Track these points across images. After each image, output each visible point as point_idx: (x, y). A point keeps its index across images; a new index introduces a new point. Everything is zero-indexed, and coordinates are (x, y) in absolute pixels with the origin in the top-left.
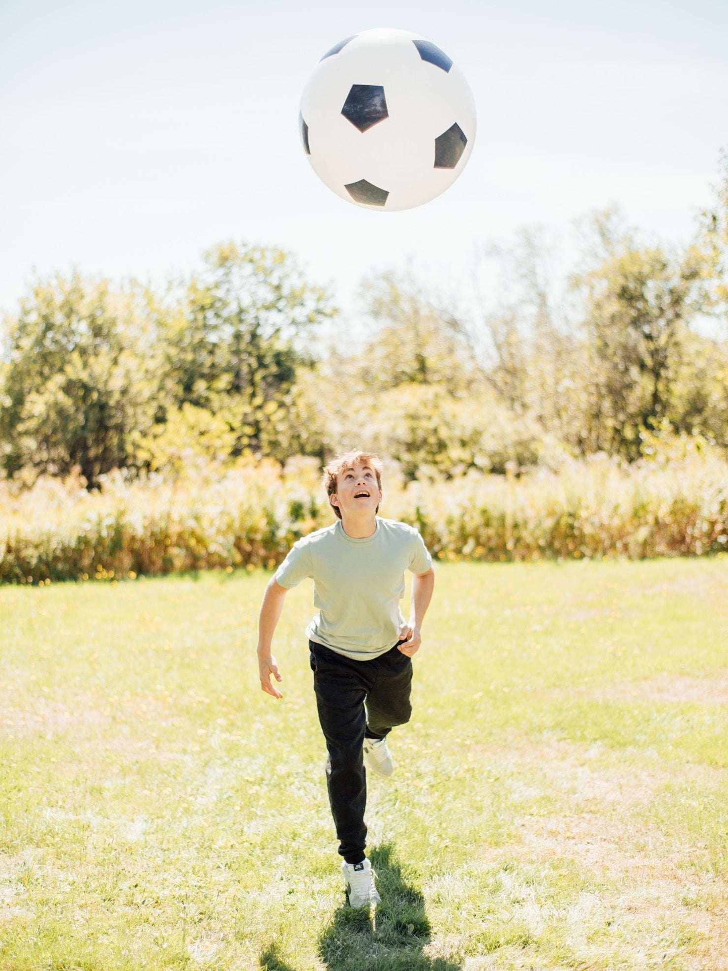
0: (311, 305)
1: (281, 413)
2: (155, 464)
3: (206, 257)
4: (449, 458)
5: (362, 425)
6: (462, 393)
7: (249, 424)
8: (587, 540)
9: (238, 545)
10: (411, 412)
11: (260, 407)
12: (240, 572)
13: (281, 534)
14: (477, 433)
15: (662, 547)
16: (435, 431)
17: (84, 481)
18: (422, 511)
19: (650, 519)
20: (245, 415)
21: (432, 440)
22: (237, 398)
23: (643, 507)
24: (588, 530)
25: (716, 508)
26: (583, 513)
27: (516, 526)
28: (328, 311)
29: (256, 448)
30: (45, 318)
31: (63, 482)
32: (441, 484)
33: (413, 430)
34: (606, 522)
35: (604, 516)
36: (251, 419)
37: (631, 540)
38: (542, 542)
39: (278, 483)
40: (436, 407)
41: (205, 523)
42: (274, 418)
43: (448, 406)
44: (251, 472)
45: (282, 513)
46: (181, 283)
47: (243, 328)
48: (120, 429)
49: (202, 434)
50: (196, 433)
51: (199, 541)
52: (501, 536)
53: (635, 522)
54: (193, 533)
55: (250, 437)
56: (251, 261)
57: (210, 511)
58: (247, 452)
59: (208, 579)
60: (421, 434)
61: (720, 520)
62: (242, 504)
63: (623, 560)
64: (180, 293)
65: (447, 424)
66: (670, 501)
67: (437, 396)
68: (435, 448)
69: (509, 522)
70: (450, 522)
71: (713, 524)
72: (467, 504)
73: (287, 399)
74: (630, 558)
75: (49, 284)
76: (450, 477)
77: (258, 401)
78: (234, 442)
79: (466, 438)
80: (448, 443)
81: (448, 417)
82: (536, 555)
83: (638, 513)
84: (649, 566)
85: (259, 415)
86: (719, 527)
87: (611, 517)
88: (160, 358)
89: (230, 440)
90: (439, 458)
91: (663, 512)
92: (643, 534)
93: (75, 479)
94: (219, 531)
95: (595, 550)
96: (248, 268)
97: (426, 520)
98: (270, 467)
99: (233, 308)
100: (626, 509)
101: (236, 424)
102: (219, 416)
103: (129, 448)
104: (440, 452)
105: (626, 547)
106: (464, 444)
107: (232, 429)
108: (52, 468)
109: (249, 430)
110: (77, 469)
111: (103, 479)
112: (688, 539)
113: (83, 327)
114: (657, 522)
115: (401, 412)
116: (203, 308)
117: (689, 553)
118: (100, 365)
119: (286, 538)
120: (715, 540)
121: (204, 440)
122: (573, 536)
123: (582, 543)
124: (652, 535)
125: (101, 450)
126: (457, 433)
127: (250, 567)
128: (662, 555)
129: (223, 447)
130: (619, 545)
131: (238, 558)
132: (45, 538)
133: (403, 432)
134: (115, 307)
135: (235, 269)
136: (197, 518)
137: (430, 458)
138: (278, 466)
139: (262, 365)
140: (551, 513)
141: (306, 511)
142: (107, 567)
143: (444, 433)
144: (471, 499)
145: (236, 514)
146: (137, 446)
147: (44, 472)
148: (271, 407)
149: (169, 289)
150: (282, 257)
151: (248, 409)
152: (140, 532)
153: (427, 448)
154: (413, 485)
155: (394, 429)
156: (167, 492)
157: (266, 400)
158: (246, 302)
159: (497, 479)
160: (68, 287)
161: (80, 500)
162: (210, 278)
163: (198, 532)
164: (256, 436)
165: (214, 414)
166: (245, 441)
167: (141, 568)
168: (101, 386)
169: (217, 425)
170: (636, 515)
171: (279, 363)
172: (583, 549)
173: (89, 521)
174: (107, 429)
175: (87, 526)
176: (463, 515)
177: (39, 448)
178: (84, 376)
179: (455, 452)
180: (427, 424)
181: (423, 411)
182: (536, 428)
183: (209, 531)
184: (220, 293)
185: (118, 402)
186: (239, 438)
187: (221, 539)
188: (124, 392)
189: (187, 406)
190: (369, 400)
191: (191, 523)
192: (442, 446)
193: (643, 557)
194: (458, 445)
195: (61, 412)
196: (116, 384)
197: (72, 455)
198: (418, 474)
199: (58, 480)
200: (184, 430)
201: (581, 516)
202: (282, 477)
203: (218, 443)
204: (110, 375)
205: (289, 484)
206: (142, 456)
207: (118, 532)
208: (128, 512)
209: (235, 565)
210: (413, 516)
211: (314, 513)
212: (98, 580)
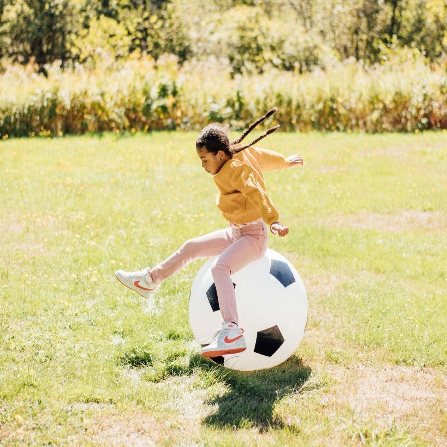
1: (160, 23)
2: (82, 57)
4: (263, 58)
5: (212, 33)
6: (275, 13)
7: (141, 31)
8: (342, 118)
9: (127, 115)
10: (242, 24)
11: (147, 19)
12: (127, 133)
13: (154, 107)
14: (281, 42)
15: (386, 125)
16: (255, 39)
17: (37, 67)
18: (241, 94)
19: (381, 106)
20: (139, 24)
21: (254, 45)
22: (134, 11)
23: (377, 97)
24: (342, 111)
25: (421, 99)
26: (340, 100)
27: (298, 107)
29: (142, 48)
31: (25, 69)
32: (256, 78)
33: (242, 38)
34: (354, 106)
35: (353, 103)
36: (141, 27)
37: (368, 119)
38: (313, 119)
39: (153, 72)
40: (257, 22)
41: (107, 98)
42: (156, 26)
43: (264, 22)
44: (137, 64)
45: (154, 92)
48: (62, 31)
49: (111, 36)
50: (107, 35)
51: (103, 110)
52: (288, 114)
53: (371, 107)
54: (99, 105)
55: (140, 40)
57: (111, 89)
58: (138, 50)
59: (108, 137)
60: (246, 40)
61: (423, 107)
62: (130, 86)
63: (362, 133)
65: (263, 34)
66: (393, 93)
67: (257, 14)
68: (255, 51)
69: (294, 104)
70: (258, 102)
71: (418, 110)
72: (268, 91)
73: (163, 13)
74: (367, 131)
76: (261, 72)
77: (146, 14)
78: (130, 43)
79: (274, 45)
80: (263, 48)
81: (264, 30)
82: (309, 127)
83: (374, 100)
84: (377, 137)
85: (146, 24)
86: (422, 112)
87: (357, 103)
89: (128, 40)
90: (257, 58)
91: (388, 101)
92: (375, 115)
93: (32, 66)
94: (115, 104)
95: (346, 126)
97: (243, 101)
98: (147, 61)
100: (366, 97)
101: (132, 29)
102: (122, 24)
103: (68, 46)
104: (257, 54)
105: (365, 124)
106: (273, 49)
107: (129, 34)
108: (21, 58)
109: (140, 35)
110: (33, 59)
111: (47, 67)
112: (403, 120)
114: (385, 107)
115: (235, 25)
117: (404, 130)
119: (156, 111)
120: (420, 121)
121: (113, 41)
122: (334, 115)
123: (339, 120)
124: (381, 116)
125: (50, 47)
126: (269, 41)
127: (133, 130)
128: (386, 130)
129: (124, 46)
130: (361, 122)
131: (127, 123)
132: (9, 106)
133: (235, 39)
136: (102, 95)
137: (251, 57)
138: (153, 60)
140: (319, 100)
141: (170, 92)
142: (47, 127)
143: (261, 41)
144: (271, 88)
145: (126, 92)
146: (73, 44)
147: (16, 60)
148: (154, 19)
151: (140, 20)
152: (68, 104)
153: (250, 51)
154: (237, 76)
155: (230, 37)
156: (84, 75)
157: (151, 14)
159: (289, 74)
161: (34, 81)
163: (102, 104)
164: (144, 39)
165: (119, 22)
166: (137, 42)
167: (68, 130)
169: (120, 30)
170: (372, 103)
172: (339, 124)
173: (36, 95)
174: (55, 32)
175: (35, 98)
176: (266, 98)
177: (12, 45)
179: (267, 54)
180: (250, 34)
181: (249, 25)
182: (318, 39)
183: (109, 105)
185: (61, 13)
186: (133, 40)
187: (117, 110)
188: (65, 5)
189: (102, 17)
190: (217, 16)
191: (99, 98)
192: (259, 50)
193: (375, 132)
194: (269, 49)
195: (26, 19)
197: (33, 49)
198: (243, 69)
199: (22, 66)
200: (100, 33)
201: (338, 101)
202: (156, 68)
203: (120, 43)
205: (160, 73)
206: (74, 51)
207: (54, 103)
208: (61, 90)
209: (124, 128)
210: (235, 98)
211: (175, 93)
212: (40, 136)
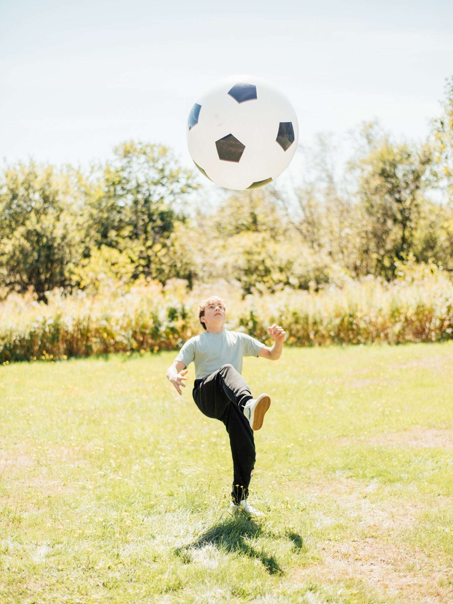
0: (183, 181)
1: (164, 251)
2: (83, 284)
3: (116, 151)
4: (272, 279)
5: (216, 258)
6: (280, 238)
7: (144, 258)
8: (361, 332)
9: (134, 336)
10: (248, 249)
11: (150, 247)
12: (136, 354)
13: (162, 329)
14: (290, 263)
15: (409, 337)
16: (263, 261)
17: (36, 295)
18: (254, 314)
19: (402, 318)
20: (141, 252)
21: (261, 268)
22: (136, 241)
23: (397, 310)
24: (362, 325)
25: (444, 310)
26: (359, 315)
27: (315, 323)
28: (194, 185)
29: (147, 274)
30: (12, 190)
31: (23, 297)
32: (267, 297)
33: (249, 261)
34: (373, 320)
35: (372, 316)
36: (145, 255)
37: (389, 331)
38: (332, 334)
39: (161, 296)
40: (264, 246)
41: (113, 323)
42: (159, 254)
43: (271, 246)
44: (143, 289)
45: (163, 316)
46: (100, 167)
47: (140, 197)
48: (61, 262)
49: (113, 264)
50: (109, 264)
51: (110, 334)
52: (306, 330)
53: (393, 320)
54: (105, 329)
55: (143, 266)
56: (145, 153)
57: (117, 314)
58: (142, 276)
59: (115, 359)
60: (254, 264)
61: (448, 318)
62: (136, 310)
63: (385, 344)
64: (100, 174)
65: (271, 257)
66: (415, 306)
67: (264, 239)
68: (263, 273)
69: (311, 321)
70: (272, 320)
71: (443, 320)
72: (283, 309)
73: (168, 242)
74: (389, 343)
75: (15, 169)
76: (273, 292)
77: (149, 243)
78: (133, 270)
79: (283, 266)
80: (271, 269)
81: (271, 253)
82: (328, 341)
83: (395, 314)
84: (401, 348)
85: (150, 252)
86: (446, 323)
87: (377, 317)
88: (86, 216)
89: (131, 268)
90: (265, 279)
91: (411, 313)
92: (398, 328)
93: (31, 294)
94: (122, 328)
95: (367, 339)
96: (143, 158)
97: (257, 320)
98: (155, 286)
99: (133, 184)
100: (386, 311)
101: (135, 258)
102: (124, 253)
103: (67, 274)
104: (266, 275)
105: (386, 336)
106: (281, 270)
107: (132, 262)
108: (18, 287)
109: (143, 262)
110: (31, 288)
111: (47, 294)
112: (427, 331)
113: (37, 196)
114: (406, 320)
115: (241, 250)
116: (114, 184)
117: (427, 340)
118: (48, 221)
119: (165, 332)
120: (445, 331)
121: (114, 268)
122: (353, 330)
123: (358, 334)
124: (403, 329)
125: (48, 276)
126: (277, 263)
127: (142, 351)
128: (410, 341)
129: (127, 273)
130: (382, 335)
131: (135, 345)
132: (8, 333)
133: (242, 263)
134: (57, 183)
135: (134, 159)
136: (107, 320)
137: (260, 279)
138: (160, 285)
139: (151, 220)
140: (337, 316)
141: (178, 314)
142: (49, 352)
143: (268, 263)
144: (286, 306)
145: (133, 317)
146: (71, 273)
147: (12, 289)
148: (158, 247)
149: (92, 172)
150: (164, 151)
151: (143, 248)
152: (71, 329)
153: (258, 273)
154: (249, 297)
155: (236, 261)
156: (88, 303)
157: (154, 243)
158: (142, 180)
159: (304, 292)
160: (27, 171)
161: (34, 308)
162: (119, 165)
163: (109, 328)
164: (148, 266)
165: (121, 251)
166: (141, 269)
167: (72, 353)
168: (48, 234)
169: (123, 259)
170: (393, 316)
171: (162, 219)
172: (359, 338)
173: (37, 322)
174: (52, 262)
175: (36, 325)
176: (281, 316)
177: (9, 275)
178: (38, 228)
179: (276, 275)
180: (257, 258)
181: (255, 249)
182: (327, 260)
183: (115, 328)
184: (125, 174)
185: (59, 244)
186: (137, 267)
187: (123, 333)
188: (64, 238)
189: (103, 247)
190: (221, 242)
191: (104, 323)
192: (267, 271)
193: (398, 343)
194: (277, 270)
195: (22, 251)
196: (58, 233)
197: (30, 279)
198: (253, 289)
199: (20, 295)
200: (101, 262)
201: (357, 316)
202: (163, 292)
203: (123, 270)
204: (54, 227)
205: (167, 297)
206: (75, 278)
207: (57, 328)
208: (63, 316)
209: (132, 350)
210: (249, 318)
211: (184, 316)
212: (43, 360)
